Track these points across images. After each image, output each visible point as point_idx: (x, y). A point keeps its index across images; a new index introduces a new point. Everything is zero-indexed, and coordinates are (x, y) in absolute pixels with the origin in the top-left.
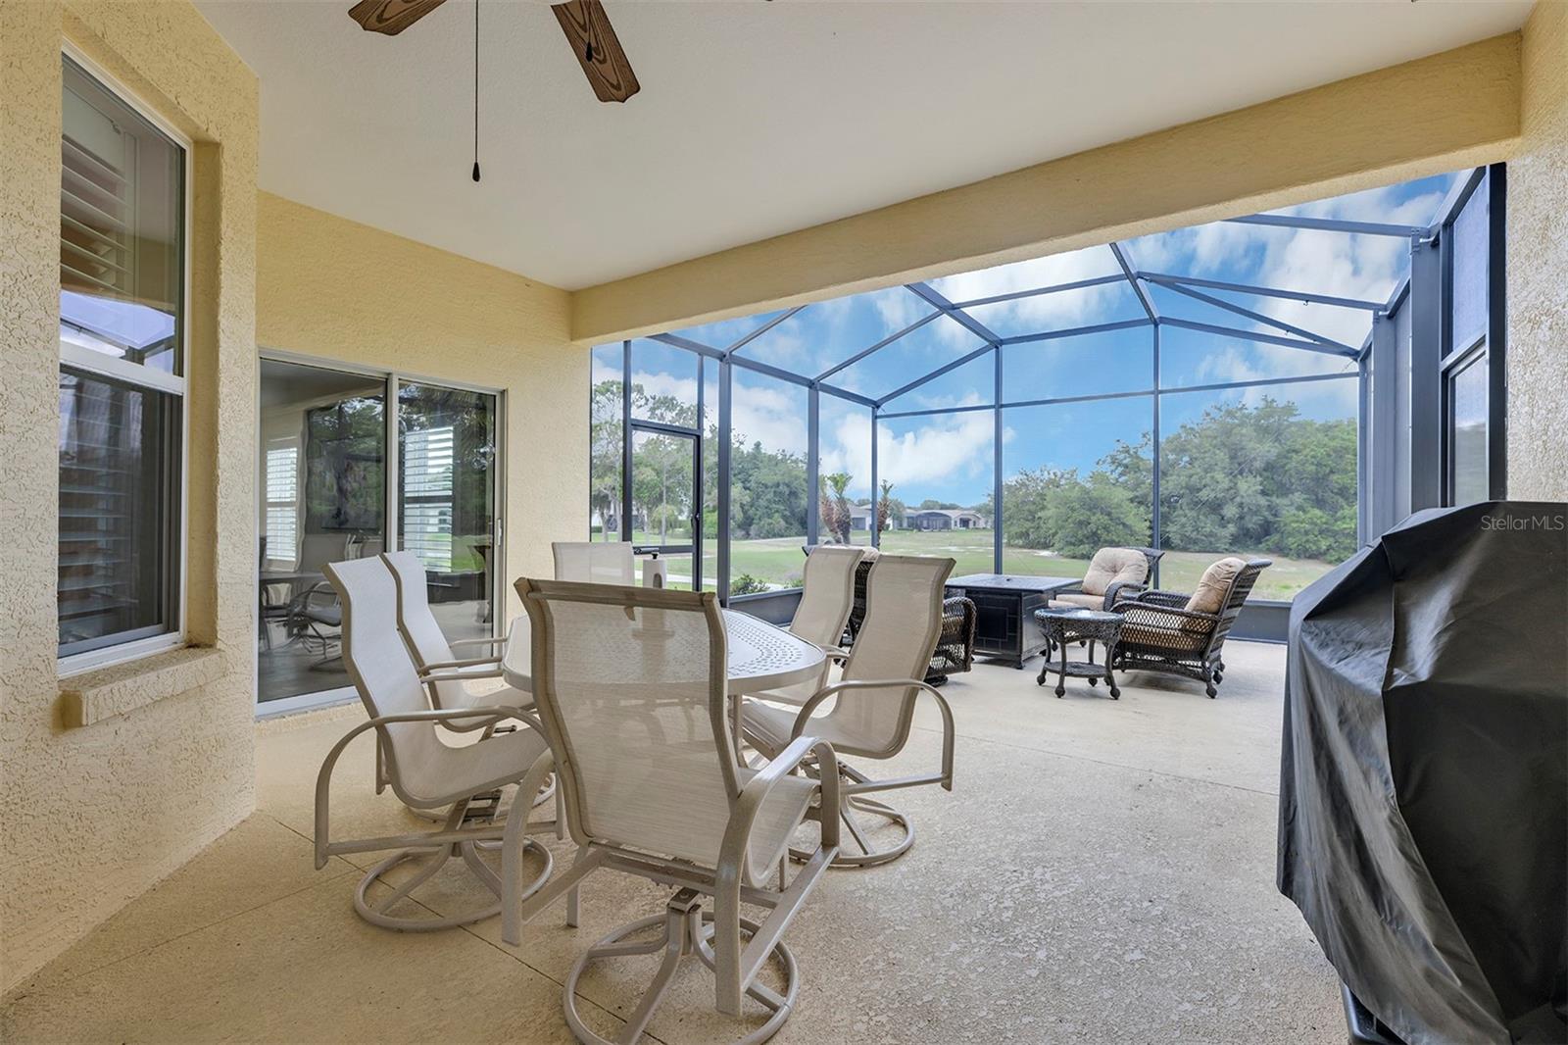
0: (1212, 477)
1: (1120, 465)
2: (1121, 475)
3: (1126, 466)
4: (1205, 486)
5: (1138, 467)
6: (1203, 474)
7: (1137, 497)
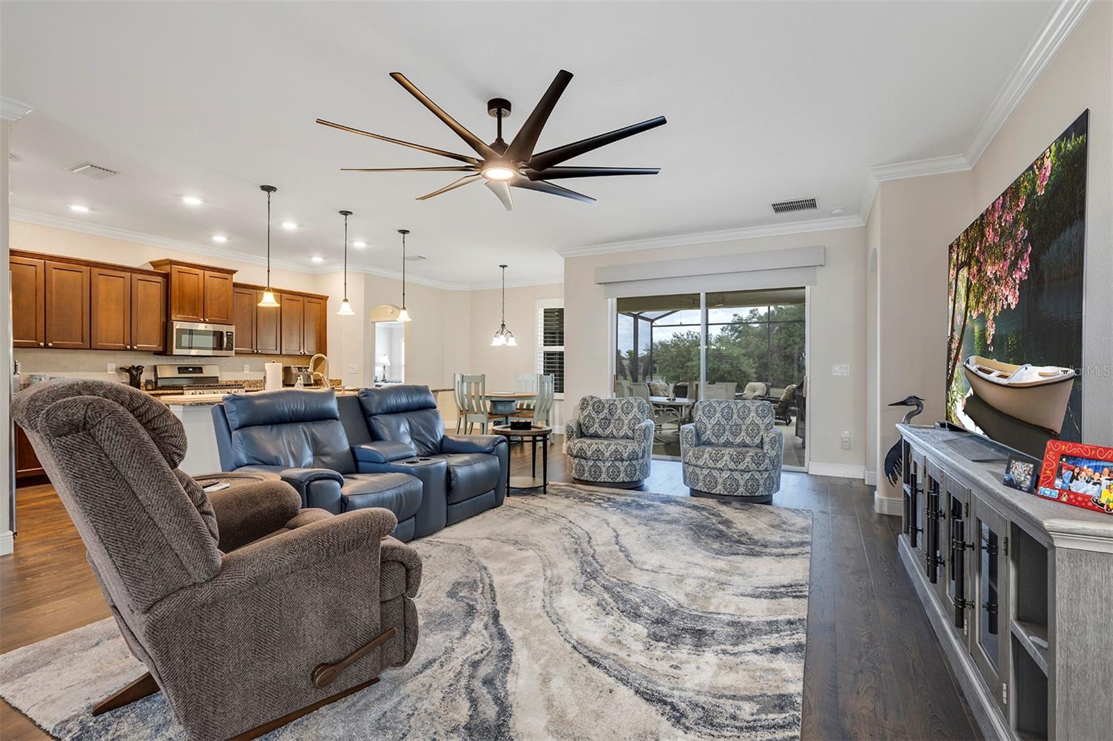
0: (793, 340)
1: (736, 331)
2: (737, 338)
3: (740, 332)
4: (789, 346)
5: (748, 333)
6: (787, 338)
7: (748, 352)
